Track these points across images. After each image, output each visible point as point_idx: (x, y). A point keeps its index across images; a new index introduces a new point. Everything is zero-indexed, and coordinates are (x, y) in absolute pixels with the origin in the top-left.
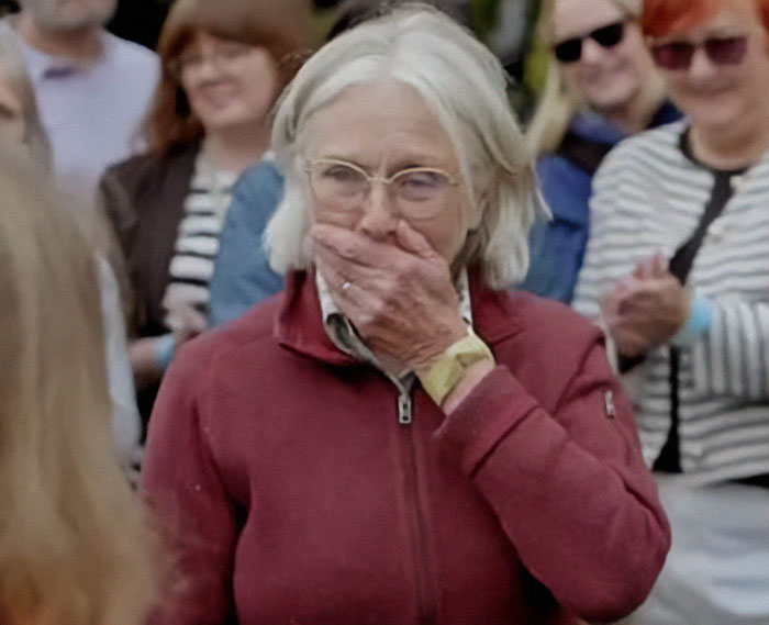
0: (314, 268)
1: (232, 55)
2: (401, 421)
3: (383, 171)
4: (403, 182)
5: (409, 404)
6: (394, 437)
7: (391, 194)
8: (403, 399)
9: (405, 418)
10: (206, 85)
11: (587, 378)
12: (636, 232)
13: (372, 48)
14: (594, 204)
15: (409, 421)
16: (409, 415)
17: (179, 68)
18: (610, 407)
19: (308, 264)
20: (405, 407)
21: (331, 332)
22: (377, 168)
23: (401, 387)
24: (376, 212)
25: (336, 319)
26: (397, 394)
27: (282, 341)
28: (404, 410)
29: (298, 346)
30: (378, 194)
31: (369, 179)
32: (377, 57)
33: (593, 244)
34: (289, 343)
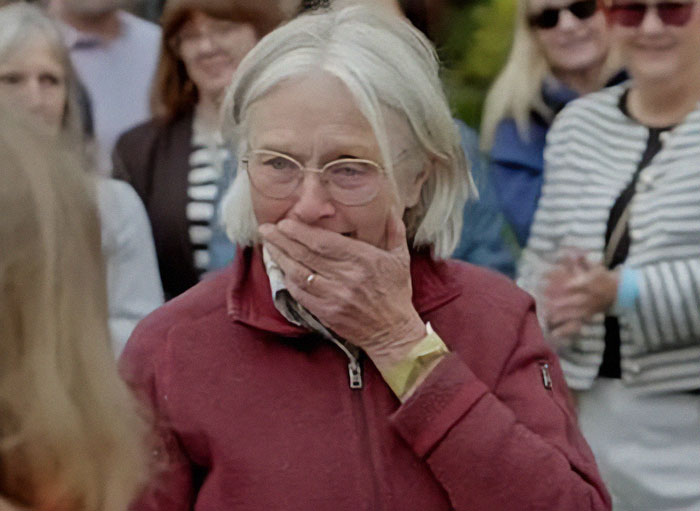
0: (261, 247)
1: (225, 31)
2: (352, 386)
3: (315, 160)
4: (336, 170)
5: (359, 370)
6: (347, 401)
7: (324, 183)
8: (353, 366)
9: (356, 383)
10: (202, 57)
11: (525, 351)
12: (582, 184)
13: (305, 41)
14: (549, 155)
15: (360, 386)
16: (360, 381)
17: (179, 43)
18: (547, 379)
19: (255, 242)
20: (355, 373)
21: (281, 307)
22: (309, 158)
23: (350, 355)
24: (309, 199)
25: (284, 294)
26: (348, 361)
27: (235, 318)
28: (355, 377)
29: (251, 321)
30: (310, 183)
31: (302, 168)
32: (311, 50)
33: (547, 189)
34: (243, 320)
